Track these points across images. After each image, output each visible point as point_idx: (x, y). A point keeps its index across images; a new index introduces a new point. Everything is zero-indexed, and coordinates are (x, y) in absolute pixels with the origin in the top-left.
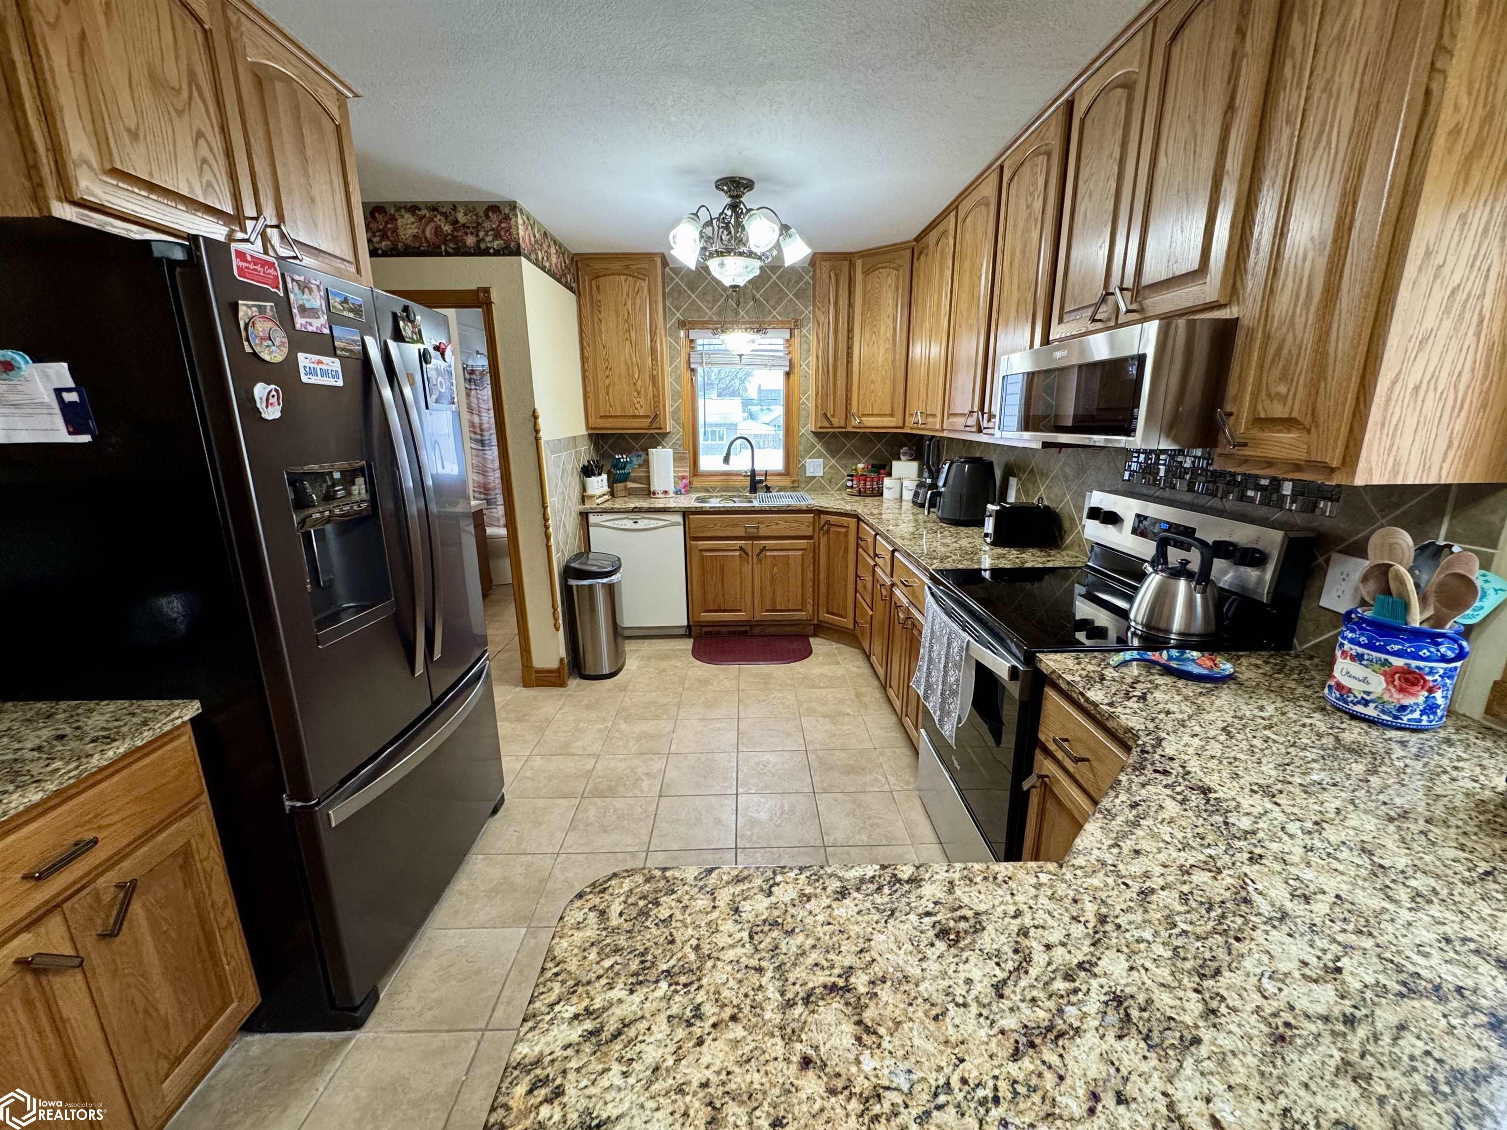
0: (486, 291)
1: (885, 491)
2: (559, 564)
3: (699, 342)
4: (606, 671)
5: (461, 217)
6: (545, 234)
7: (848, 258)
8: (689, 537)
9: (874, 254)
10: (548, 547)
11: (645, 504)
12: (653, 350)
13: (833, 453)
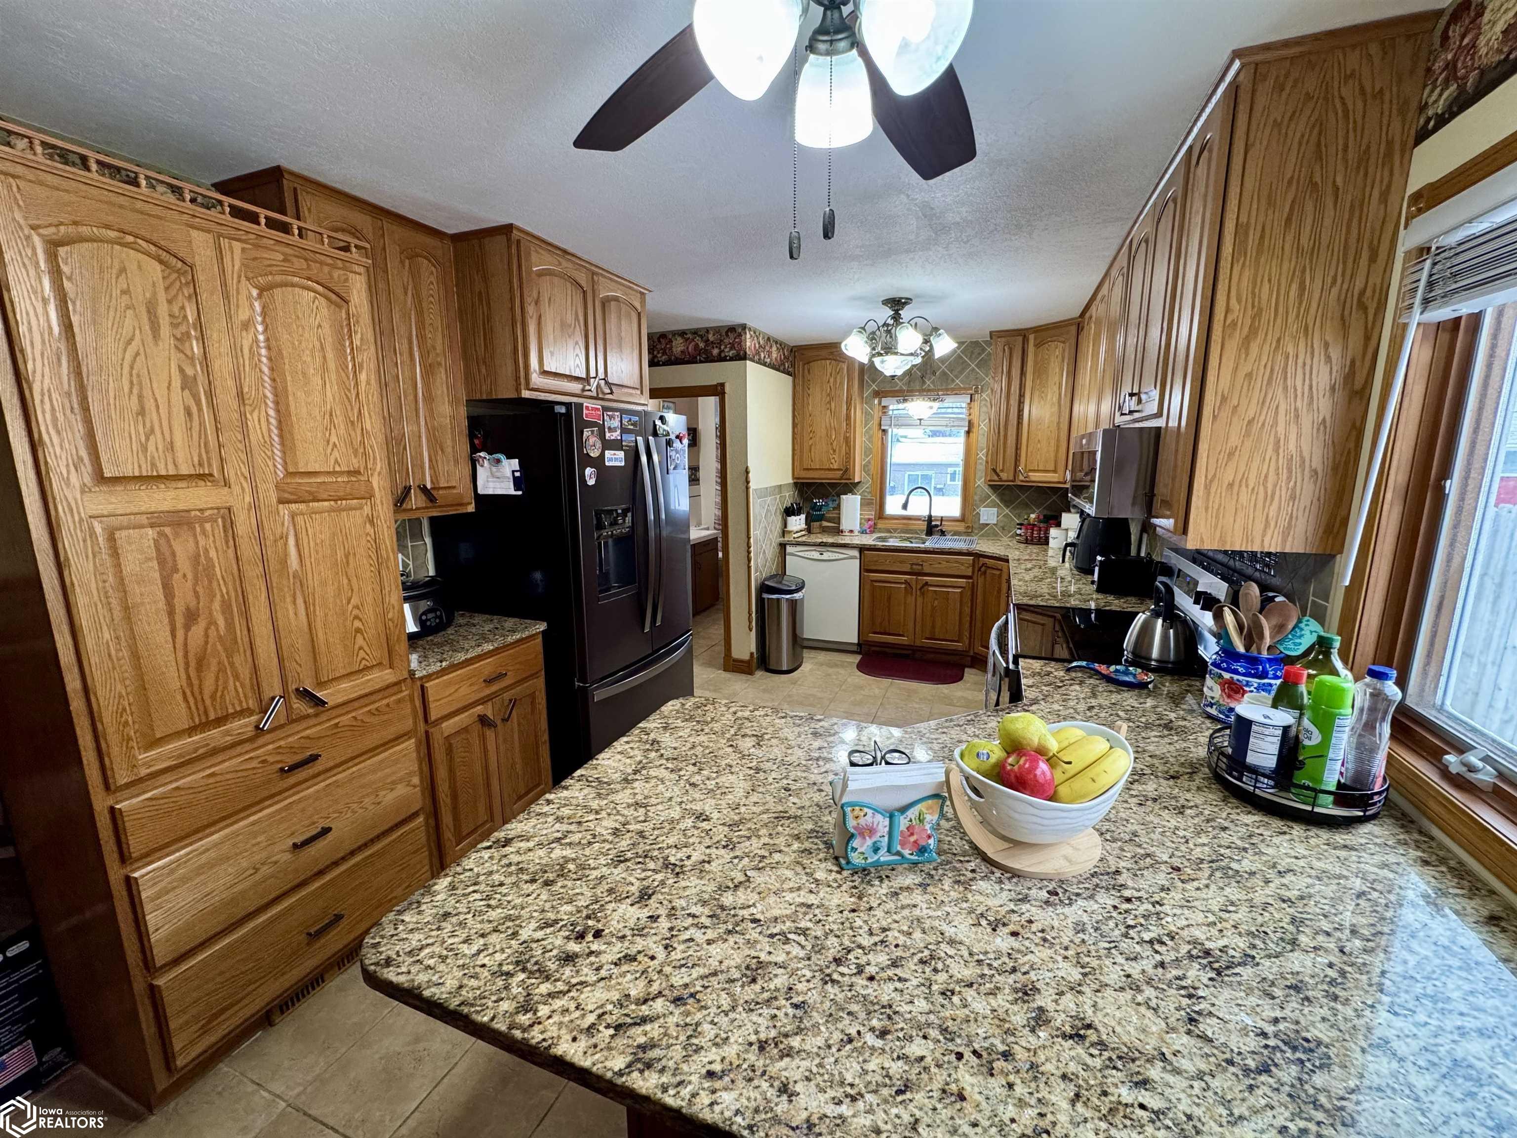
0: (722, 385)
1: (1051, 540)
2: (756, 580)
3: (891, 407)
4: (785, 668)
5: (711, 337)
6: (769, 339)
7: (1023, 334)
8: (864, 569)
9: (1048, 329)
10: (749, 567)
11: (830, 540)
12: (848, 417)
13: (1007, 503)
